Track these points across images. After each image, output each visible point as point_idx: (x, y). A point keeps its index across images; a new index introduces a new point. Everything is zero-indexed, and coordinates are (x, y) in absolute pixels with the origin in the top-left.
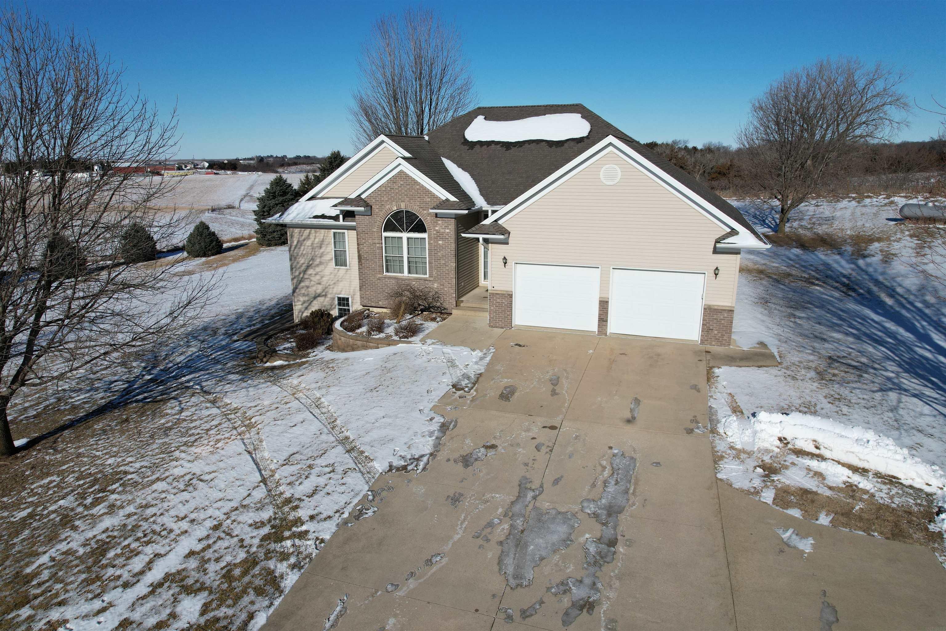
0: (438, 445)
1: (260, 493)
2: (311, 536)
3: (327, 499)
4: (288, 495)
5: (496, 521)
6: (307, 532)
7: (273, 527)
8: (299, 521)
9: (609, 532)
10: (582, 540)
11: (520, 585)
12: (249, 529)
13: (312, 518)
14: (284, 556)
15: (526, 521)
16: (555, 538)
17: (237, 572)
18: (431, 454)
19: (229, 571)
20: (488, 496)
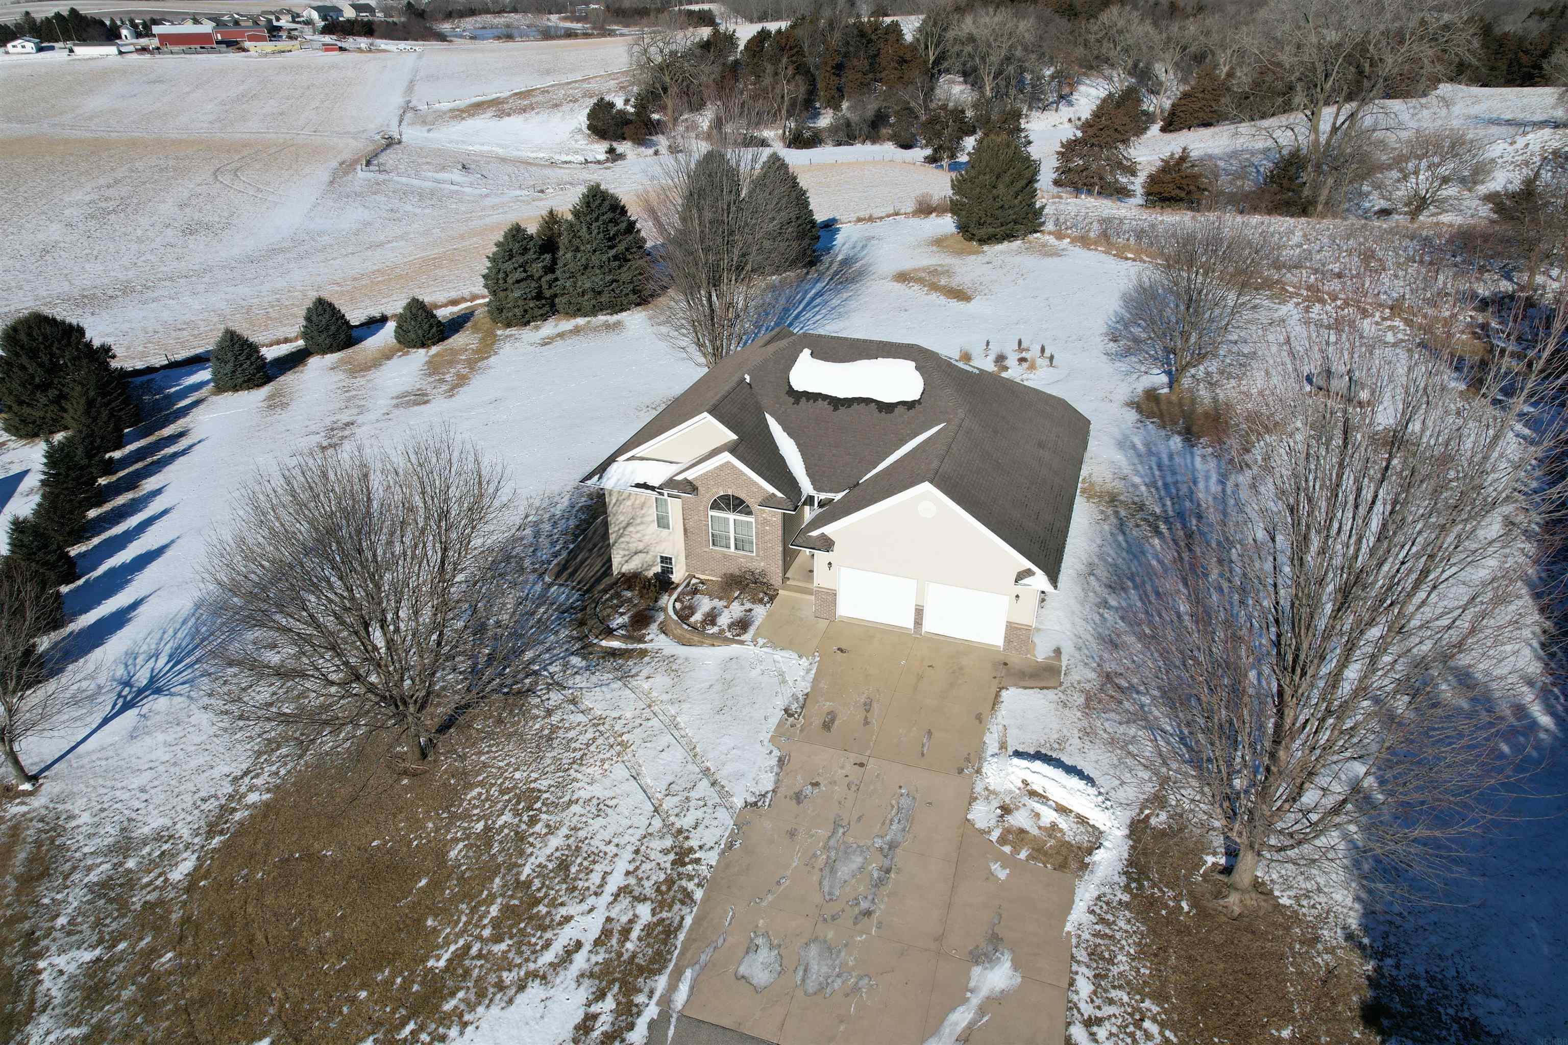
0: (777, 782)
1: (657, 823)
2: (704, 862)
3: (707, 831)
4: (678, 826)
5: (819, 853)
6: (700, 859)
7: (676, 854)
8: (691, 850)
9: (887, 863)
10: (870, 868)
11: (831, 900)
12: (661, 855)
13: (701, 847)
14: (690, 878)
15: (837, 853)
16: (854, 866)
17: (664, 888)
18: (773, 791)
19: (658, 887)
20: (814, 831)
